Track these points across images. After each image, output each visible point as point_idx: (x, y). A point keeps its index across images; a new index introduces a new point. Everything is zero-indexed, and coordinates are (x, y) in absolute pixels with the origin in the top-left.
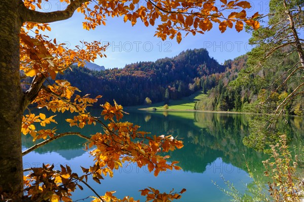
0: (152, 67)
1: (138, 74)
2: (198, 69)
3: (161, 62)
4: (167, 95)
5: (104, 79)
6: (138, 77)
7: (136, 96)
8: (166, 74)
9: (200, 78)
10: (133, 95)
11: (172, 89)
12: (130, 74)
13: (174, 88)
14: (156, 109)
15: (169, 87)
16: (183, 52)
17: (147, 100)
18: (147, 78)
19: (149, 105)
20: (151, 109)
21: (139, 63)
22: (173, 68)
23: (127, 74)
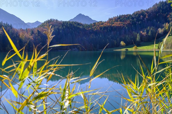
0: (129, 18)
1: (117, 24)
2: (168, 16)
3: (137, 14)
4: (138, 39)
5: (91, 30)
6: (117, 27)
7: (114, 40)
8: (140, 22)
9: (169, 23)
10: (112, 40)
11: (143, 33)
12: (110, 25)
13: (145, 33)
14: (127, 50)
15: (141, 32)
16: (156, 4)
17: (122, 43)
18: (124, 27)
19: (123, 47)
20: (124, 50)
21: (119, 16)
22: (147, 17)
23: (108, 25)
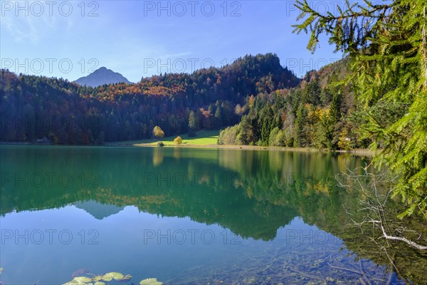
0: (183, 80)
1: (155, 91)
2: (257, 83)
3: (201, 74)
4: (191, 124)
6: (153, 96)
7: (141, 123)
8: (202, 91)
9: (255, 95)
10: (137, 122)
11: (204, 113)
12: (140, 91)
13: (209, 112)
14: (162, 145)
15: (202, 109)
17: (157, 131)
18: (168, 97)
19: (158, 138)
20: (155, 144)
21: (163, 75)
22: (218, 81)
23: (135, 91)
